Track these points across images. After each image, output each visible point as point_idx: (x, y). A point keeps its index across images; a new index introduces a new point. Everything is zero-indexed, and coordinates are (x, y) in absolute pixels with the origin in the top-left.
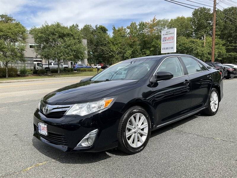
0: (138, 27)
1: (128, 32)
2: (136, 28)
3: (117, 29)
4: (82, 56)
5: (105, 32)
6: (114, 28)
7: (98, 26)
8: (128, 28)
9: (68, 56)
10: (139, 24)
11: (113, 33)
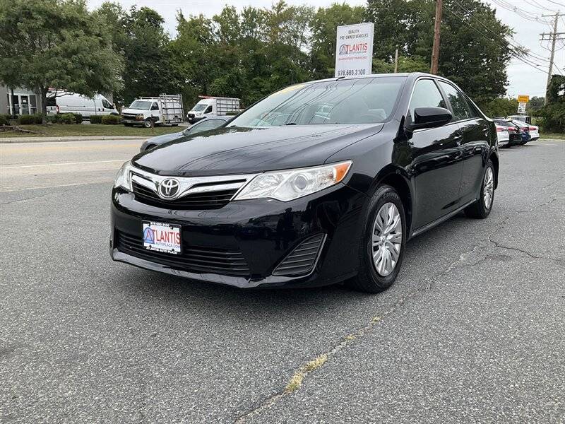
0: (241, 19)
1: (216, 30)
2: (235, 22)
3: (188, 19)
4: (110, 81)
5: (157, 26)
6: (182, 16)
7: (138, 8)
8: (216, 19)
9: (73, 81)
10: (243, 12)
11: (178, 30)
